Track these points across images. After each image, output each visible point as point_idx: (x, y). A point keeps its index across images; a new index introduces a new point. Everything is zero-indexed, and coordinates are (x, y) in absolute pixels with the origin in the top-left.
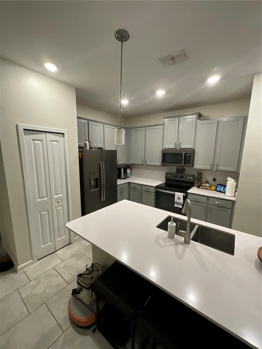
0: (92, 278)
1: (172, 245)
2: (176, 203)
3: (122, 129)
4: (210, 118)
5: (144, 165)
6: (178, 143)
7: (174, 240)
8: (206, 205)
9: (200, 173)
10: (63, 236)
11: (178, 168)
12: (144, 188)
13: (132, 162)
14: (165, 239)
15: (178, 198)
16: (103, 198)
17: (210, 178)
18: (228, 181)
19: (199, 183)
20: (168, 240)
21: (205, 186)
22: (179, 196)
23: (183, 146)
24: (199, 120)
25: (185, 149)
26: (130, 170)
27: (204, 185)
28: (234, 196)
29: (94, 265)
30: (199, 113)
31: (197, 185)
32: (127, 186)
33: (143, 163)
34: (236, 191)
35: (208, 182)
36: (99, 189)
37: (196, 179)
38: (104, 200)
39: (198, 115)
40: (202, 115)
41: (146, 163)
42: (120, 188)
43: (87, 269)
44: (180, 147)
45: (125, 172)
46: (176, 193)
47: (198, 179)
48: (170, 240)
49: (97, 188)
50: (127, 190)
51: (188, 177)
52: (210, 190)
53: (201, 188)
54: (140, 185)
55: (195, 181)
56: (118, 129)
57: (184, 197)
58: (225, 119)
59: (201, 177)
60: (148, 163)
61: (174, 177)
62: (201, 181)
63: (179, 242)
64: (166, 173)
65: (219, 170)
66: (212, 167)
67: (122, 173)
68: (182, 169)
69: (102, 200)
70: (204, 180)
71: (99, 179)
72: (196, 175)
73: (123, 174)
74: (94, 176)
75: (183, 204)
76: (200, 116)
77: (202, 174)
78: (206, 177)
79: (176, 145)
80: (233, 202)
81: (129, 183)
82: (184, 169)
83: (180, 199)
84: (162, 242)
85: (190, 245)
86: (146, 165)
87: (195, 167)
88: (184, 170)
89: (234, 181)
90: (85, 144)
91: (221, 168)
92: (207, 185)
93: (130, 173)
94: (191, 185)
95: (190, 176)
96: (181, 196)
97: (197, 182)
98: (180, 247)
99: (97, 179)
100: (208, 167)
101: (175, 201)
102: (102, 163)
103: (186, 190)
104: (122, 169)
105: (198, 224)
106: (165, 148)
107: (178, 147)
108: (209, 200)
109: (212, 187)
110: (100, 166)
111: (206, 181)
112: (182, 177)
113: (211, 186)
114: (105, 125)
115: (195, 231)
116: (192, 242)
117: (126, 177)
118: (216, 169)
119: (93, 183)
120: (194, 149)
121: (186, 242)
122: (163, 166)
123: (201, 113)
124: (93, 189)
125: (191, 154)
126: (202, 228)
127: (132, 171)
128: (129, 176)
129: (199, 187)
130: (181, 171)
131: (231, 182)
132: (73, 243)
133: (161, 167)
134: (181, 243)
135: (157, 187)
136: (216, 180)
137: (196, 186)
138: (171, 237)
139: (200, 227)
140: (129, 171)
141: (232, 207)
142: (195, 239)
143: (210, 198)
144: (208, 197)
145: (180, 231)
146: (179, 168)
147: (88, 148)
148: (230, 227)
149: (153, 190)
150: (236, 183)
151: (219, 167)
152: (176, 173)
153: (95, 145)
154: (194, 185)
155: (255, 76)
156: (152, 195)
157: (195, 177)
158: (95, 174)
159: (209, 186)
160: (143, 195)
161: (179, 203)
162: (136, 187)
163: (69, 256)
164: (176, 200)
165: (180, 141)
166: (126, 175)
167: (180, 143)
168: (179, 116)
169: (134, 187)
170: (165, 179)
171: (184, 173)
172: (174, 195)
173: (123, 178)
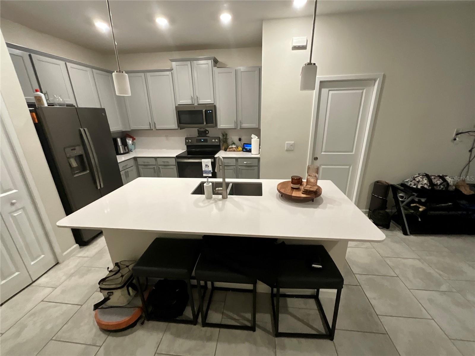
0: (122, 276)
1: (212, 203)
2: (204, 172)
3: (124, 72)
4: (227, 65)
5: (152, 130)
6: (195, 97)
7: (212, 199)
8: (236, 167)
9: (225, 134)
10: (40, 256)
11: (199, 130)
12: (160, 162)
13: (134, 127)
14: (204, 201)
15: (206, 165)
16: (100, 185)
17: (235, 139)
18: (252, 138)
19: (225, 145)
20: (207, 201)
21: (232, 148)
22: (206, 163)
23: (202, 101)
24: (216, 67)
25: (204, 105)
26: (131, 139)
27: (230, 147)
28: (258, 153)
29: (119, 263)
30: (215, 57)
31: (223, 148)
32: (132, 163)
33: (151, 127)
34: (260, 148)
35: (234, 144)
36: (88, 171)
37: (222, 141)
38: (102, 186)
39: (214, 61)
40: (218, 61)
41: (155, 127)
42: (123, 167)
43: (110, 271)
44: (198, 102)
45: (125, 144)
46: (203, 160)
47: (223, 141)
48: (209, 200)
49: (84, 170)
50: (134, 168)
51: (213, 140)
52: (237, 151)
53: (228, 150)
54: (154, 159)
55: (221, 143)
56: (116, 72)
57: (212, 163)
58: (242, 68)
59: (227, 138)
60: (158, 127)
61: (197, 142)
62: (227, 143)
63: (217, 200)
64: (186, 138)
65: (243, 127)
66: (236, 126)
67: (119, 146)
68: (205, 131)
69: (99, 188)
70: (230, 141)
71: (84, 156)
72: (221, 137)
73: (121, 147)
74: (75, 152)
75: (212, 172)
76: (216, 62)
77: (227, 134)
78: (231, 138)
79: (193, 100)
80: (258, 159)
81: (135, 159)
82: (206, 130)
83: (208, 167)
84: (201, 204)
85: (228, 199)
86: (157, 130)
87: (219, 127)
88: (207, 132)
89: (257, 137)
90: (36, 97)
91: (245, 125)
92: (234, 146)
93: (133, 144)
94: (217, 149)
95: (215, 138)
96: (208, 162)
97: (223, 145)
98: (220, 203)
99: (81, 156)
100: (232, 126)
101: (203, 170)
102: (84, 130)
103: (213, 155)
104: (119, 140)
105: (231, 182)
106: (179, 105)
107: (195, 101)
108: (238, 161)
109: (239, 148)
110: (81, 135)
111: (232, 142)
112: (206, 141)
113: (237, 147)
114: (67, 63)
115: (230, 189)
116: (229, 196)
117: (127, 151)
118: (240, 126)
119: (74, 164)
120: (215, 104)
121: (224, 198)
122: (180, 129)
123: (217, 58)
124: (77, 173)
125: (212, 111)
126: (235, 185)
127: (135, 141)
128: (132, 149)
129: (225, 150)
130: (203, 133)
131: (255, 139)
132: (64, 261)
133: (177, 131)
134: (220, 200)
135: (178, 157)
136: (241, 140)
137: (222, 150)
138: (209, 198)
139: (233, 184)
140: (129, 142)
141: (258, 165)
142: (231, 193)
143: (239, 159)
144: (237, 159)
145: (217, 189)
146: (201, 130)
147: (46, 105)
148: (259, 178)
149: (173, 162)
150: (259, 139)
151: (242, 124)
152: (198, 137)
153: (59, 100)
154: (220, 148)
155: (263, 22)
156: (173, 169)
157: (220, 139)
158: (75, 149)
159: (235, 148)
160: (160, 171)
161: (208, 172)
162: (148, 162)
163: (64, 278)
164: (204, 168)
165: (197, 94)
166: (126, 148)
167: (197, 97)
168: (191, 60)
169: (144, 162)
170: (186, 146)
171: (207, 135)
172: (201, 163)
173: (122, 152)
